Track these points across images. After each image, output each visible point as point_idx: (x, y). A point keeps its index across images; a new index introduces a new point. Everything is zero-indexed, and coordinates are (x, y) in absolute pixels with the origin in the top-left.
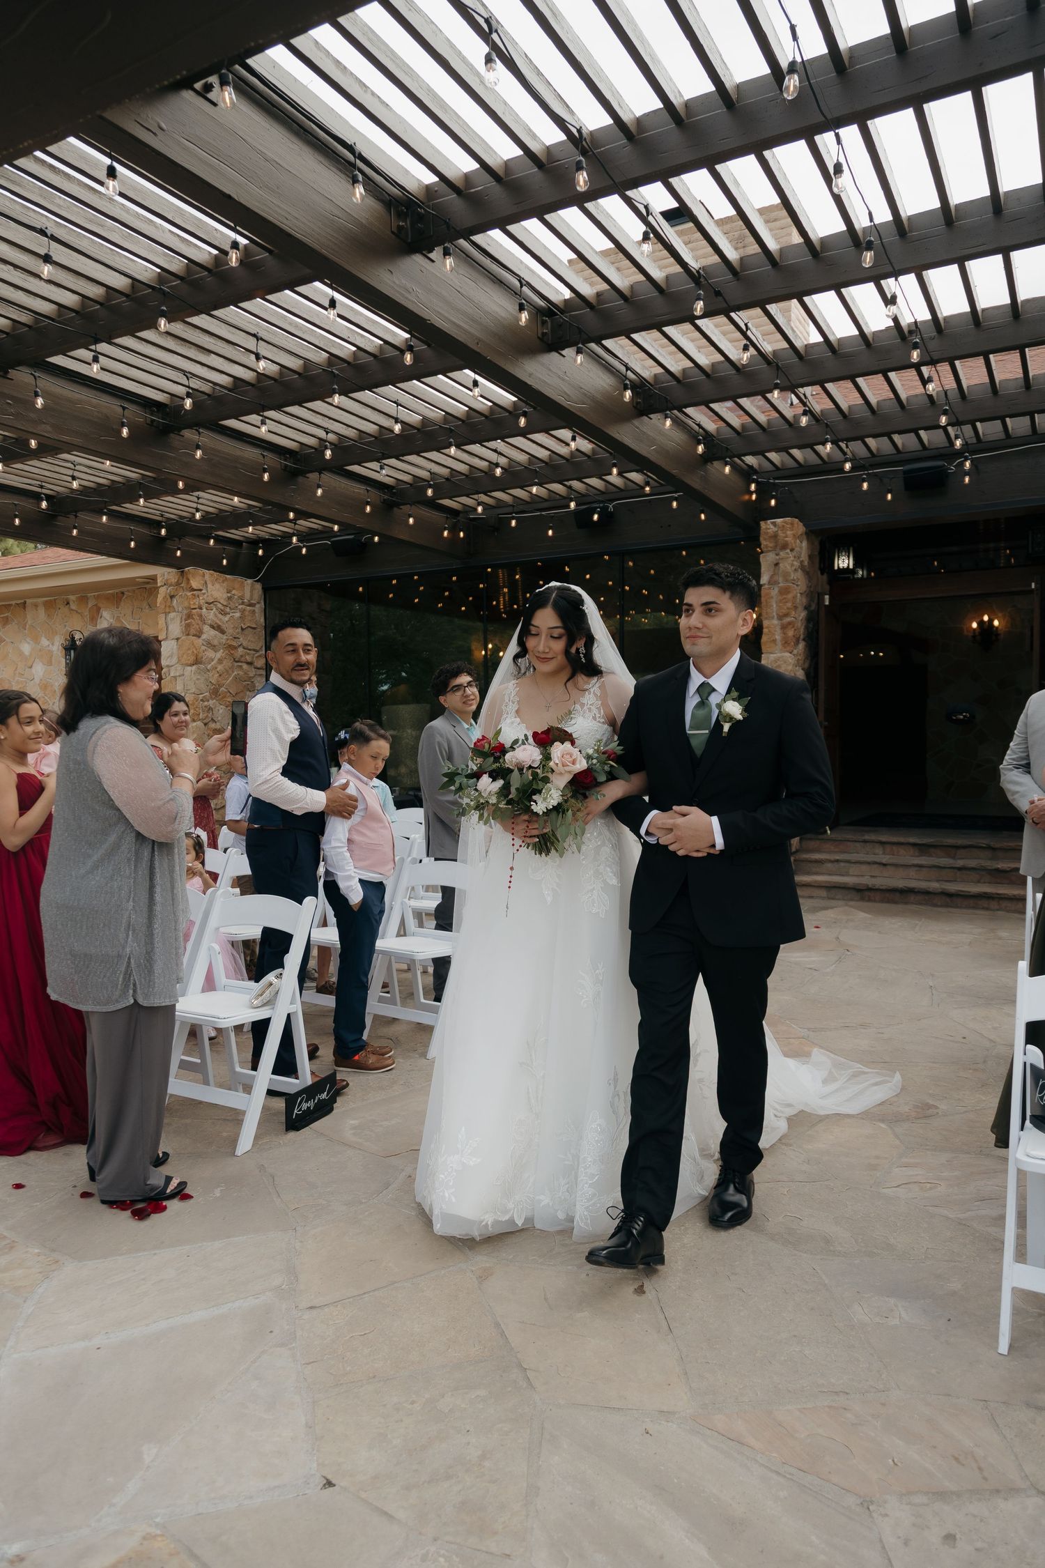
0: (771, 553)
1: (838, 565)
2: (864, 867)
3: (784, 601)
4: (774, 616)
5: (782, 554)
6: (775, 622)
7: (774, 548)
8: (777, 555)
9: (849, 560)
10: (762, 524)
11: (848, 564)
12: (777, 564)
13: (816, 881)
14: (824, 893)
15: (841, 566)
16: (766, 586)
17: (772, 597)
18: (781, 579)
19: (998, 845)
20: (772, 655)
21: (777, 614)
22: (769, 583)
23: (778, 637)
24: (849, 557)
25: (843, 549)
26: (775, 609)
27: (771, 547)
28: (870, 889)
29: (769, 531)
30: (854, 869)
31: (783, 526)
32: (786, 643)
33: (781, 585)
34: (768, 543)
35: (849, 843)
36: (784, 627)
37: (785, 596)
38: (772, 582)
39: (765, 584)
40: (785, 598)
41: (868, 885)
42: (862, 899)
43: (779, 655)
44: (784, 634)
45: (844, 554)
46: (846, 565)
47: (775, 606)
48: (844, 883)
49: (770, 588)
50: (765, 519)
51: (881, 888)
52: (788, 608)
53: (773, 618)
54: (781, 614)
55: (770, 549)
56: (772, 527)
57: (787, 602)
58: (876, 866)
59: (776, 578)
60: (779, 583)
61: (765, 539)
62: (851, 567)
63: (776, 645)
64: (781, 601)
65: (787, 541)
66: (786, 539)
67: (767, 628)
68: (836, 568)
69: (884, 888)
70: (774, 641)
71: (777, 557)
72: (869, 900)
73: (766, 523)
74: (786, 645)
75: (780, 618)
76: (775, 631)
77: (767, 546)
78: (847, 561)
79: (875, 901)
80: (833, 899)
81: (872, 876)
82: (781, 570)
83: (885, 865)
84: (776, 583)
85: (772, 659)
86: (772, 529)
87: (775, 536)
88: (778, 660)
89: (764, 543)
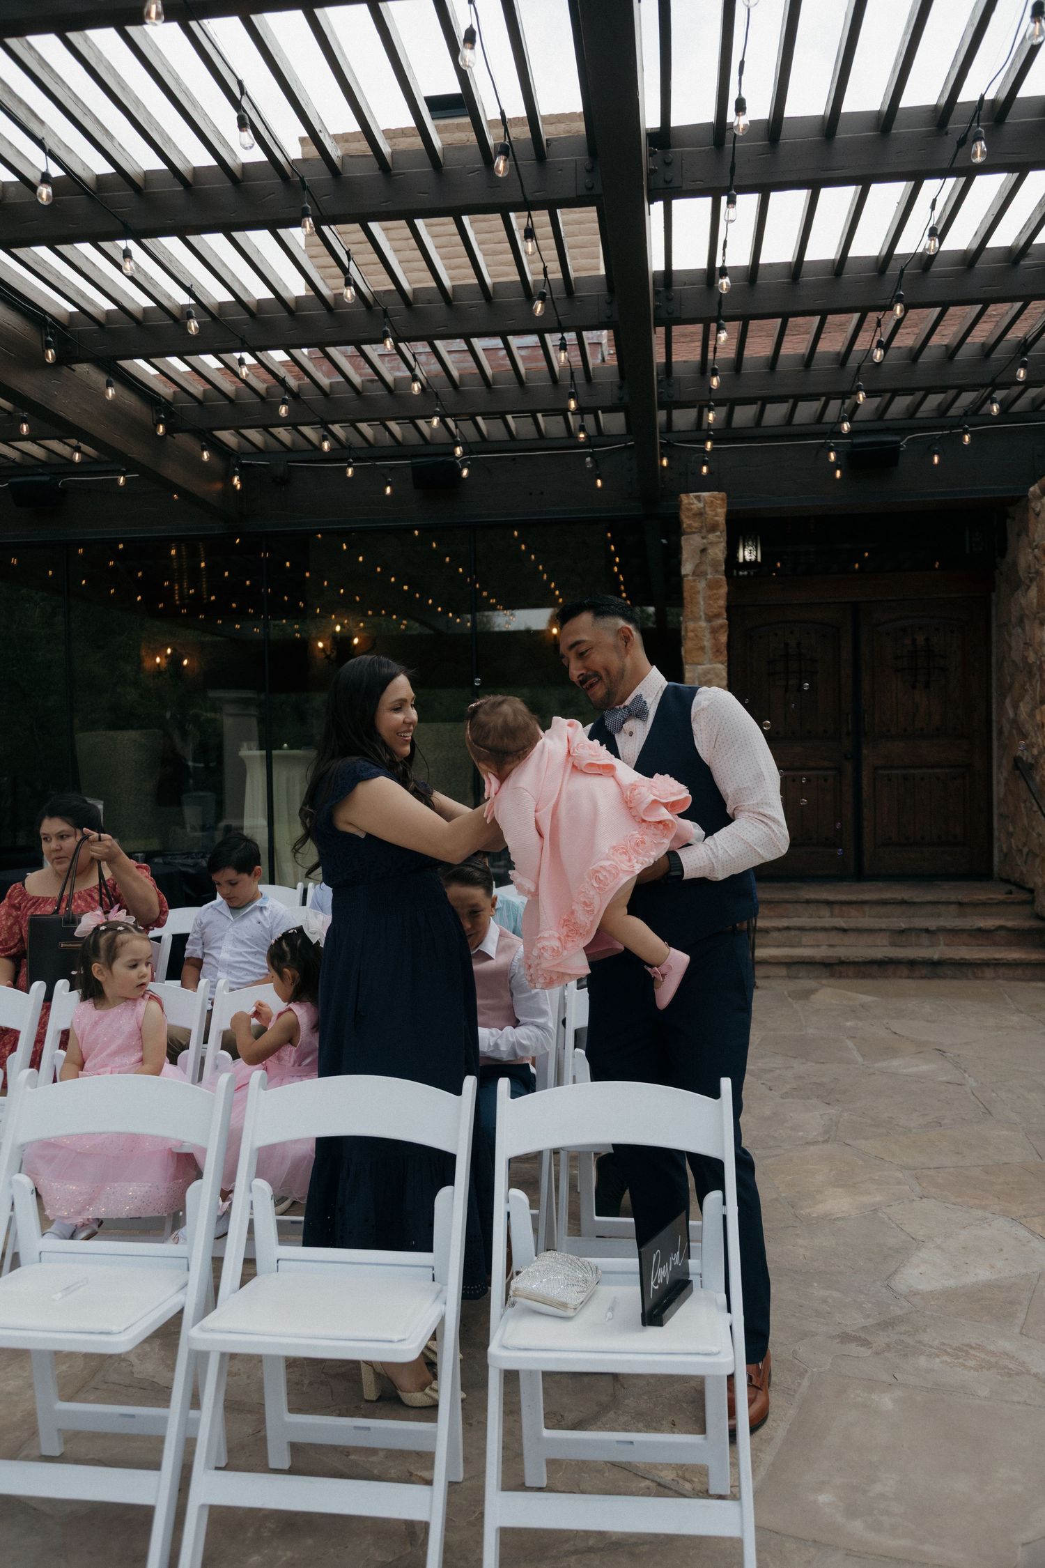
0: (696, 535)
1: (744, 556)
2: (821, 936)
3: (715, 597)
4: (701, 617)
5: (712, 537)
6: (703, 624)
7: (699, 530)
8: (703, 538)
9: (756, 551)
10: (683, 497)
11: (756, 557)
12: (703, 551)
13: (773, 957)
14: (783, 971)
15: (748, 558)
16: (690, 578)
17: (699, 592)
18: (709, 570)
19: (966, 900)
20: (699, 667)
21: (705, 614)
22: (694, 573)
23: (707, 643)
24: (756, 547)
25: (750, 537)
26: (702, 608)
27: (696, 528)
28: (842, 963)
29: (692, 507)
30: (807, 938)
31: (712, 502)
32: (717, 651)
33: (709, 577)
34: (691, 522)
35: (789, 906)
36: (714, 631)
37: (715, 591)
38: (698, 573)
39: (687, 575)
40: (715, 594)
41: (840, 958)
42: (832, 976)
43: (708, 666)
44: (716, 640)
45: (750, 543)
46: (753, 558)
47: (702, 603)
48: (809, 957)
49: (694, 581)
50: (687, 492)
51: (856, 960)
52: (720, 607)
53: (700, 618)
54: (710, 614)
55: (694, 530)
56: (695, 502)
57: (718, 599)
58: (834, 933)
59: (703, 568)
60: (707, 574)
61: (688, 517)
62: (759, 560)
63: (705, 653)
64: (710, 597)
65: (716, 521)
66: (717, 518)
67: (692, 631)
68: (741, 560)
69: (860, 959)
70: (702, 648)
71: (705, 541)
72: (841, 977)
73: (688, 497)
74: (718, 654)
75: (709, 619)
76: (704, 636)
77: (690, 526)
78: (755, 553)
79: (847, 977)
80: (797, 978)
81: (830, 946)
82: (710, 557)
83: (844, 930)
84: (704, 574)
85: (700, 671)
86: (697, 505)
87: (700, 514)
88: (708, 673)
89: (686, 522)
